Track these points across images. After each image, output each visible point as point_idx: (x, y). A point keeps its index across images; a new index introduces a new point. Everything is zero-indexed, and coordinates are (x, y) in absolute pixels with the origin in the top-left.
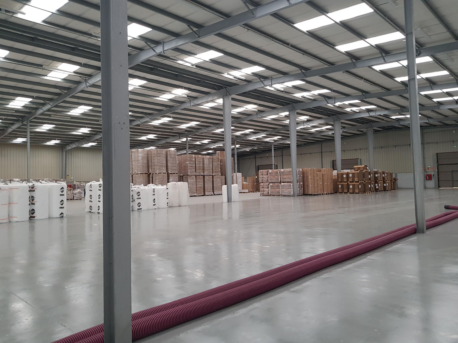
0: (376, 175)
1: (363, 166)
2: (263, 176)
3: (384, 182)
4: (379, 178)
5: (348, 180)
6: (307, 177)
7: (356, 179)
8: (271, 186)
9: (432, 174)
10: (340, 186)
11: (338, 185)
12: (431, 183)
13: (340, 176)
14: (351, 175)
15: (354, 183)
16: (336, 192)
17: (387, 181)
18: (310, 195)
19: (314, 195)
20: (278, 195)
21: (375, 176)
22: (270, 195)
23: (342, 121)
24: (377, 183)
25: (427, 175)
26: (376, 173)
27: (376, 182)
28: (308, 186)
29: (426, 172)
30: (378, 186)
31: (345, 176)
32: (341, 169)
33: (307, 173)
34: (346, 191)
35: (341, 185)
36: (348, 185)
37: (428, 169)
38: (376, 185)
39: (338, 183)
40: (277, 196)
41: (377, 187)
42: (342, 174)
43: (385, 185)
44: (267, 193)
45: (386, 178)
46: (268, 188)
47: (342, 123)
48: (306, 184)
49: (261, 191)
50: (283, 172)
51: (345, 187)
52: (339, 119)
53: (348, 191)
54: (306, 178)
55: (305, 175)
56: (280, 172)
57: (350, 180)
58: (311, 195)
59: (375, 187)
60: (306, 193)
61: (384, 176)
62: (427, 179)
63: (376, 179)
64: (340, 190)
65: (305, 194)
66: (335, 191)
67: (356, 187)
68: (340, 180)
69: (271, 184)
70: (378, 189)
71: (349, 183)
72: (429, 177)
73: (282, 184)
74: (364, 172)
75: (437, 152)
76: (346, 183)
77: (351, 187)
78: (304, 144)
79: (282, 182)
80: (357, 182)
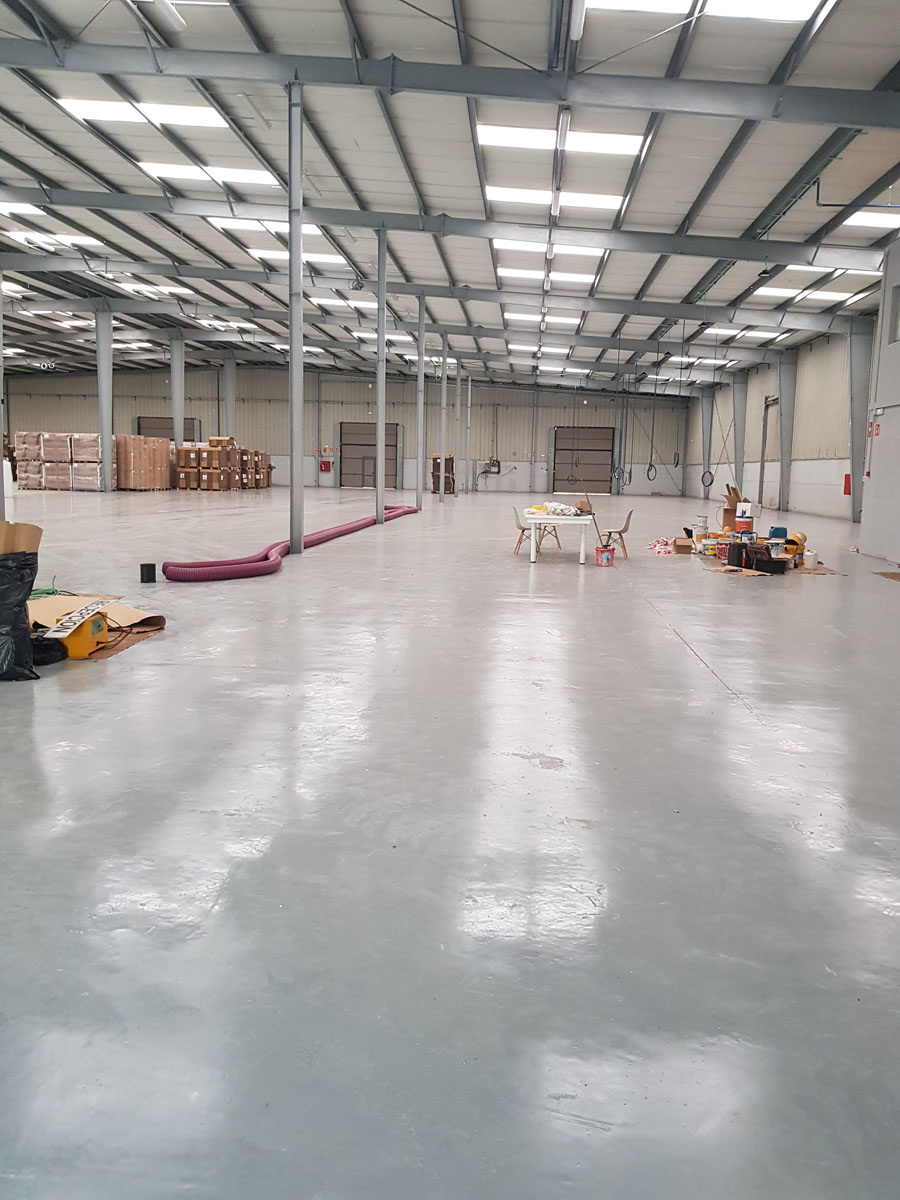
0: (245, 458)
1: (228, 438)
2: (26, 446)
3: (257, 472)
4: (249, 462)
5: (199, 465)
6: (126, 452)
7: (215, 463)
8: (47, 469)
9: (331, 460)
10: (182, 476)
11: (179, 472)
12: (328, 478)
13: (183, 454)
14: (205, 455)
15: (211, 471)
16: (174, 488)
17: (262, 470)
18: (131, 490)
19: (141, 491)
20: (63, 487)
21: (242, 459)
22: (45, 489)
23: (187, 341)
24: (246, 472)
25: (323, 463)
26: (244, 453)
27: (244, 471)
28: (127, 471)
29: (322, 456)
30: (247, 478)
31: (193, 456)
32: (185, 440)
33: (126, 445)
34: (194, 485)
35: (186, 473)
36: (199, 474)
37: (325, 451)
38: (244, 476)
39: (179, 469)
40: (62, 490)
41: (245, 481)
42: (188, 452)
43: (258, 477)
44: (37, 483)
45: (260, 463)
46: (39, 472)
47: (187, 345)
48: (123, 467)
49: (21, 479)
50: (78, 440)
51: (192, 477)
52: (181, 337)
53: (199, 486)
54: (122, 456)
55: (122, 450)
56: (71, 439)
57: (204, 464)
58: (135, 490)
59: (242, 479)
60: (123, 487)
61: (256, 459)
62: (322, 470)
63: (243, 463)
64: (182, 484)
65: (119, 489)
66: (173, 485)
67: (215, 477)
68: (182, 463)
69: (48, 464)
70: (246, 484)
71: (202, 470)
72: (325, 467)
73: (75, 465)
74: (228, 449)
75: (340, 421)
76: (196, 470)
77: (205, 477)
78: (70, 371)
79: (77, 462)
80: (216, 468)
